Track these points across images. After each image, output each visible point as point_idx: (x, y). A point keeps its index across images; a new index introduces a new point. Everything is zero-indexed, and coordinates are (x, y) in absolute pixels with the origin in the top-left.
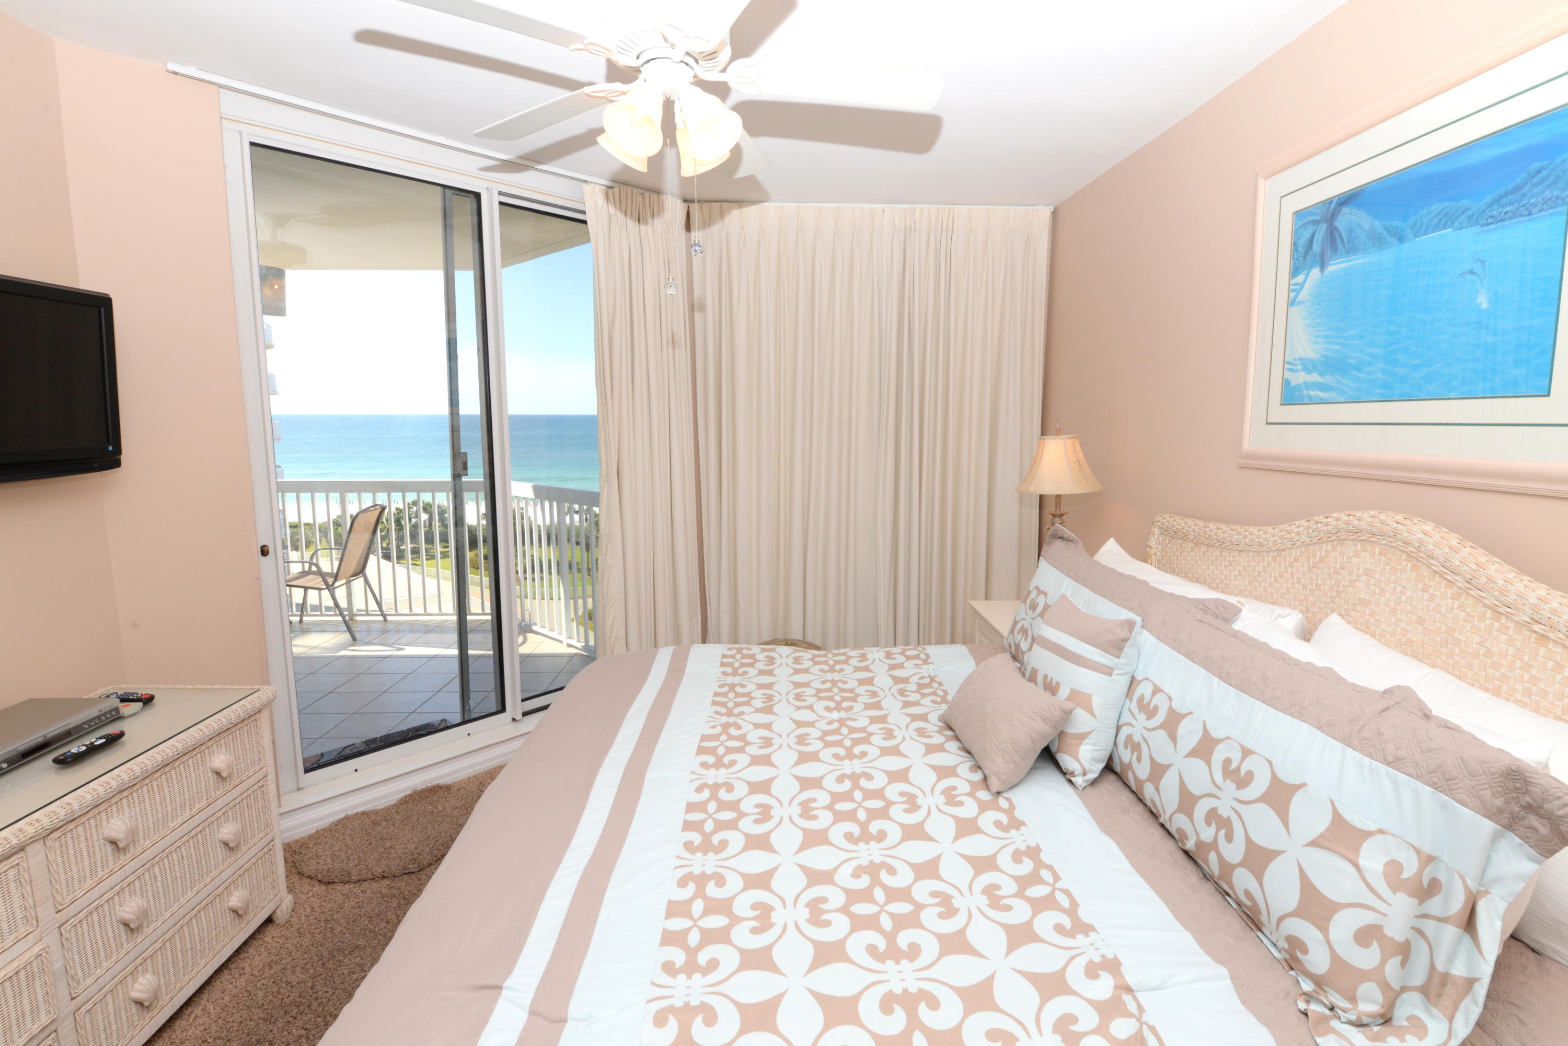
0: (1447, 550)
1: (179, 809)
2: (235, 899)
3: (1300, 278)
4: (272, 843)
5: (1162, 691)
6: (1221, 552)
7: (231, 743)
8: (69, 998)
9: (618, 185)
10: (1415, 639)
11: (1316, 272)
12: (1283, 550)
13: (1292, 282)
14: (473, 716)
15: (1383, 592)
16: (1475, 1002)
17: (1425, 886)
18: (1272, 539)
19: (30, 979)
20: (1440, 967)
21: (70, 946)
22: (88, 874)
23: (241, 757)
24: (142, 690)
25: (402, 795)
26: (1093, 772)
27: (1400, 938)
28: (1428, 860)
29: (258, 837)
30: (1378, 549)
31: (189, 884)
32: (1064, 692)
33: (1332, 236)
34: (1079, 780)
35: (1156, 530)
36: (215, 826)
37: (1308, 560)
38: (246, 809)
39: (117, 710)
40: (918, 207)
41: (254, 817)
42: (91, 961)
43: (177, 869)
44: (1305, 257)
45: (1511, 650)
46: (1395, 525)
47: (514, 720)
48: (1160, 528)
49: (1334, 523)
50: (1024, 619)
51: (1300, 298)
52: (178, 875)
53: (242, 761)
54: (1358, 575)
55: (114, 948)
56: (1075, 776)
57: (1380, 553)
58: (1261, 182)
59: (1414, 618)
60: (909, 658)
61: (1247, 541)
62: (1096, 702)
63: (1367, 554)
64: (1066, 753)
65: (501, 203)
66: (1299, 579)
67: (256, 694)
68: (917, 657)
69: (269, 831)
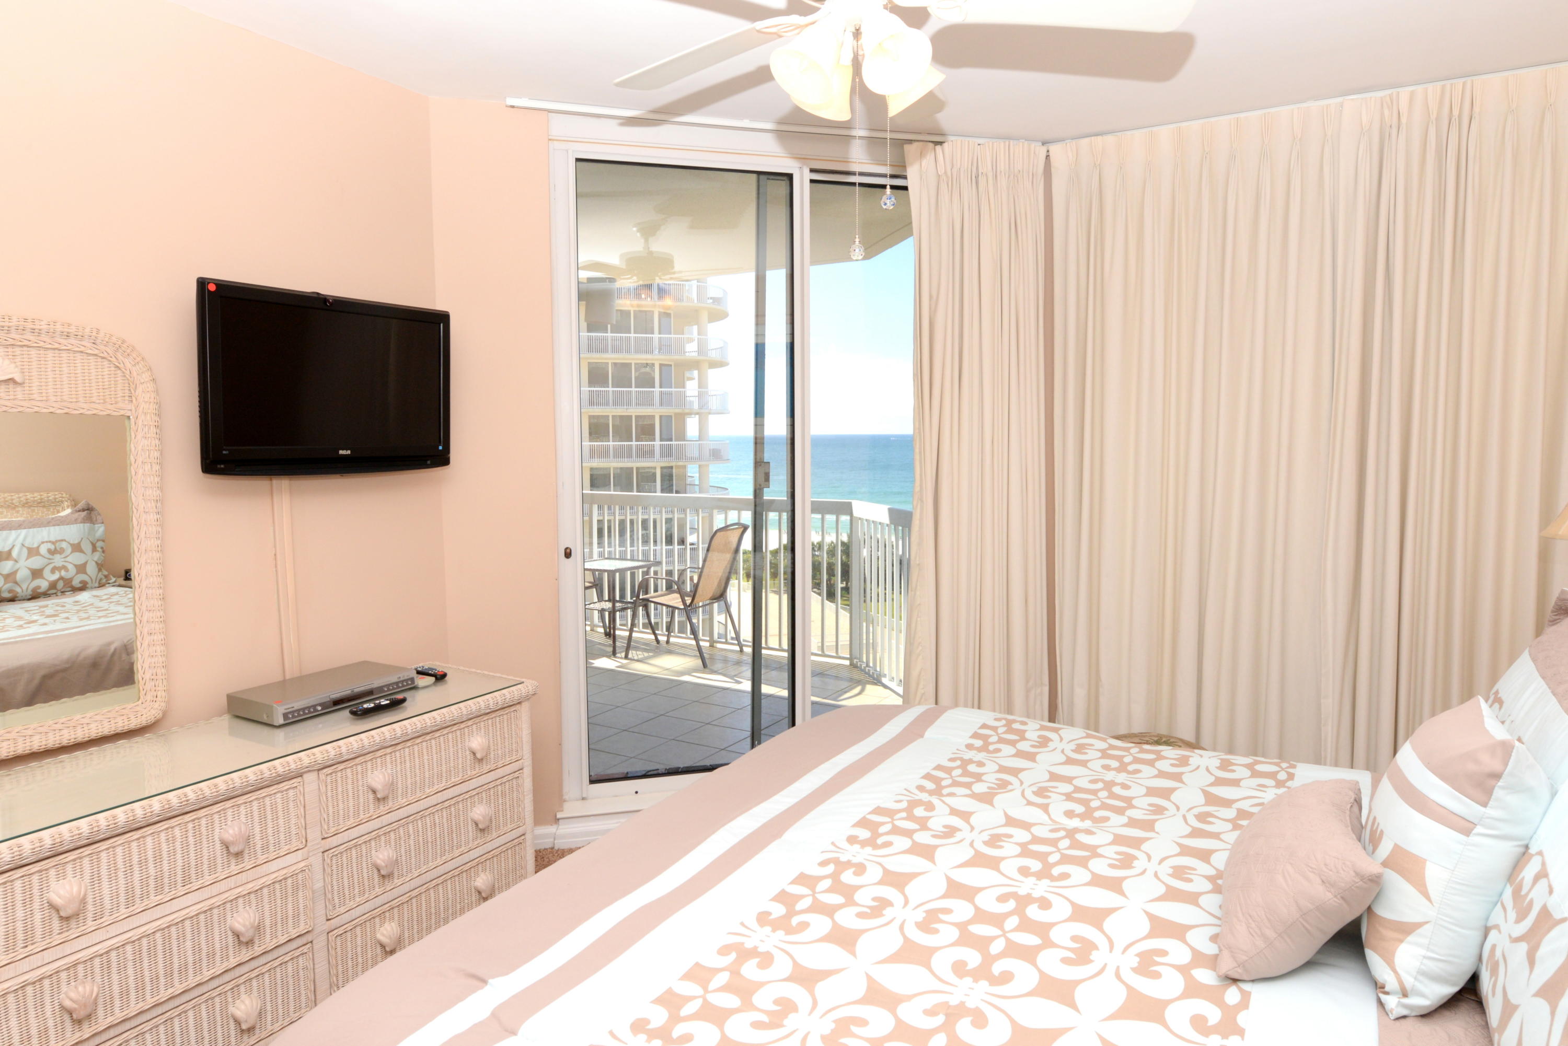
1: (435, 777)
2: (481, 881)
4: (523, 837)
5: (1547, 876)
7: (490, 728)
8: (324, 918)
19: (296, 889)
21: (330, 872)
22: (351, 814)
23: (499, 744)
24: (439, 667)
26: (1422, 995)
29: (510, 827)
31: (439, 851)
32: (1384, 850)
36: (469, 804)
38: (500, 796)
39: (412, 680)
41: (508, 807)
42: (347, 892)
43: (429, 834)
52: (430, 840)
53: (499, 749)
55: (367, 887)
56: (1387, 993)
64: (1375, 950)
65: (812, 181)
67: (519, 686)
68: (1271, 775)
69: (521, 824)
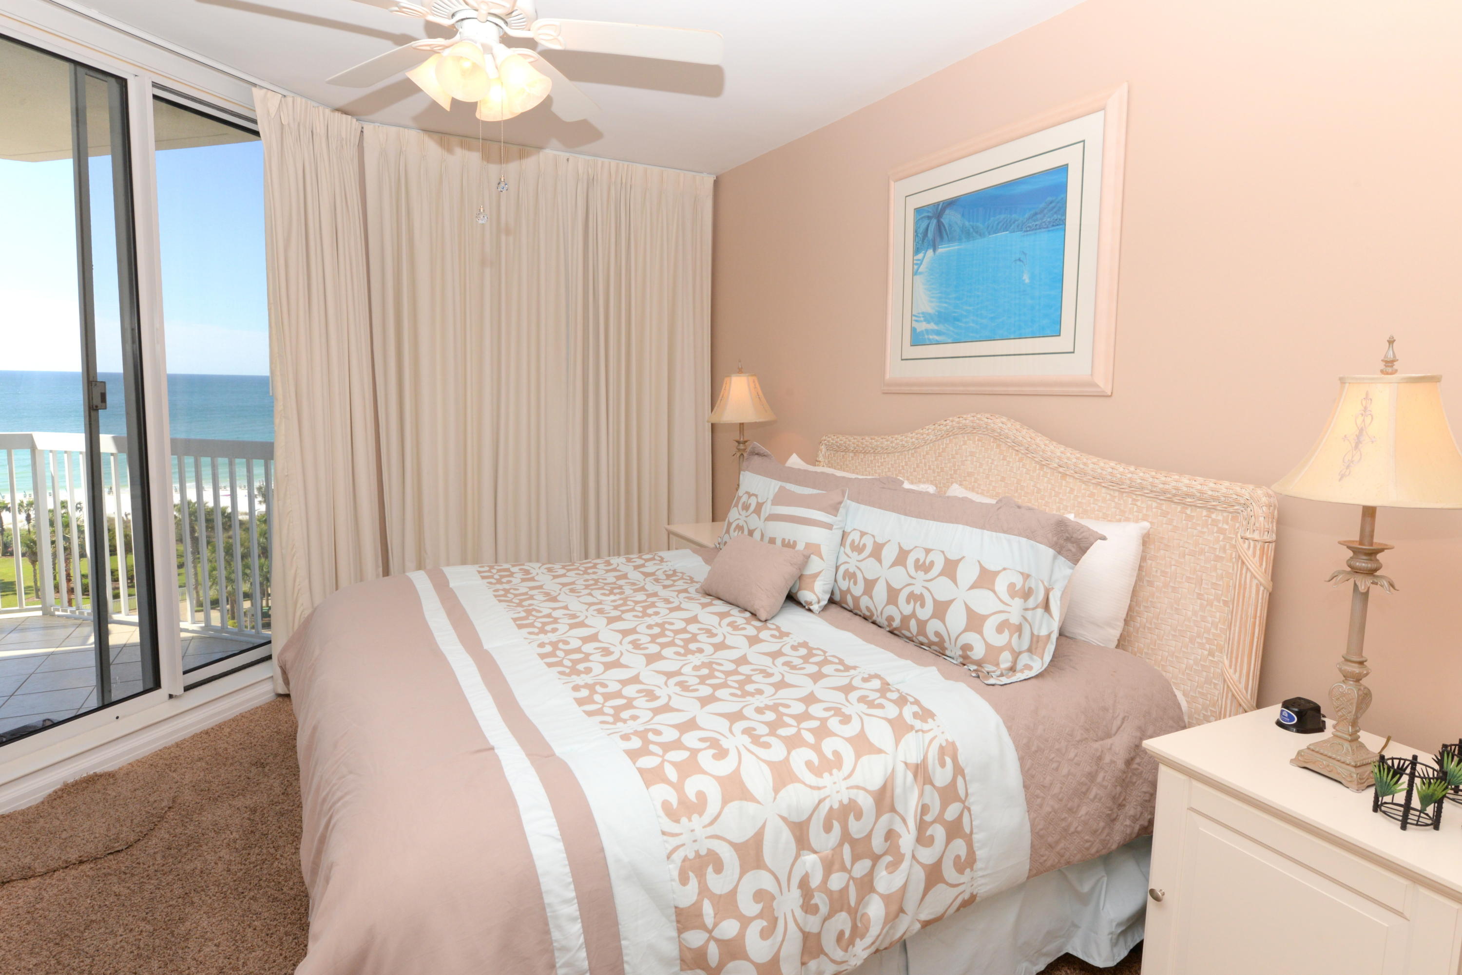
0: (1015, 432)
3: (920, 256)
5: (867, 533)
6: (874, 457)
9: (292, 95)
10: (1000, 491)
11: (930, 252)
12: (918, 448)
13: (915, 258)
14: (114, 699)
15: (981, 465)
16: (1052, 643)
17: (1027, 591)
18: (911, 441)
20: (1036, 633)
25: (50, 791)
26: (824, 600)
27: (1017, 623)
28: (1026, 576)
30: (977, 438)
32: (800, 547)
33: (940, 226)
34: (815, 607)
35: (823, 447)
37: (935, 453)
40: (600, 160)
44: (923, 241)
45: (1050, 486)
46: (986, 420)
47: (171, 696)
48: (826, 445)
49: (951, 424)
50: (738, 519)
51: (920, 270)
54: (966, 456)
56: (811, 606)
57: (978, 440)
58: (892, 183)
59: (999, 478)
60: (647, 560)
61: (894, 445)
62: (824, 550)
63: (971, 442)
64: (805, 589)
65: (155, 97)
66: (930, 466)
68: (653, 559)
